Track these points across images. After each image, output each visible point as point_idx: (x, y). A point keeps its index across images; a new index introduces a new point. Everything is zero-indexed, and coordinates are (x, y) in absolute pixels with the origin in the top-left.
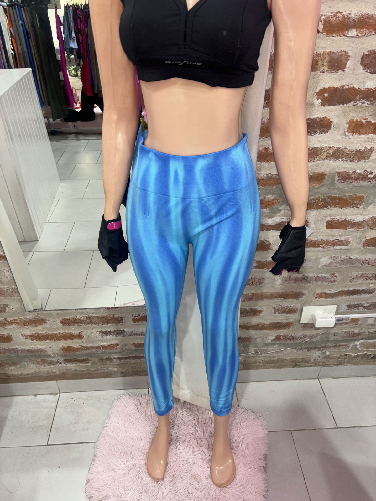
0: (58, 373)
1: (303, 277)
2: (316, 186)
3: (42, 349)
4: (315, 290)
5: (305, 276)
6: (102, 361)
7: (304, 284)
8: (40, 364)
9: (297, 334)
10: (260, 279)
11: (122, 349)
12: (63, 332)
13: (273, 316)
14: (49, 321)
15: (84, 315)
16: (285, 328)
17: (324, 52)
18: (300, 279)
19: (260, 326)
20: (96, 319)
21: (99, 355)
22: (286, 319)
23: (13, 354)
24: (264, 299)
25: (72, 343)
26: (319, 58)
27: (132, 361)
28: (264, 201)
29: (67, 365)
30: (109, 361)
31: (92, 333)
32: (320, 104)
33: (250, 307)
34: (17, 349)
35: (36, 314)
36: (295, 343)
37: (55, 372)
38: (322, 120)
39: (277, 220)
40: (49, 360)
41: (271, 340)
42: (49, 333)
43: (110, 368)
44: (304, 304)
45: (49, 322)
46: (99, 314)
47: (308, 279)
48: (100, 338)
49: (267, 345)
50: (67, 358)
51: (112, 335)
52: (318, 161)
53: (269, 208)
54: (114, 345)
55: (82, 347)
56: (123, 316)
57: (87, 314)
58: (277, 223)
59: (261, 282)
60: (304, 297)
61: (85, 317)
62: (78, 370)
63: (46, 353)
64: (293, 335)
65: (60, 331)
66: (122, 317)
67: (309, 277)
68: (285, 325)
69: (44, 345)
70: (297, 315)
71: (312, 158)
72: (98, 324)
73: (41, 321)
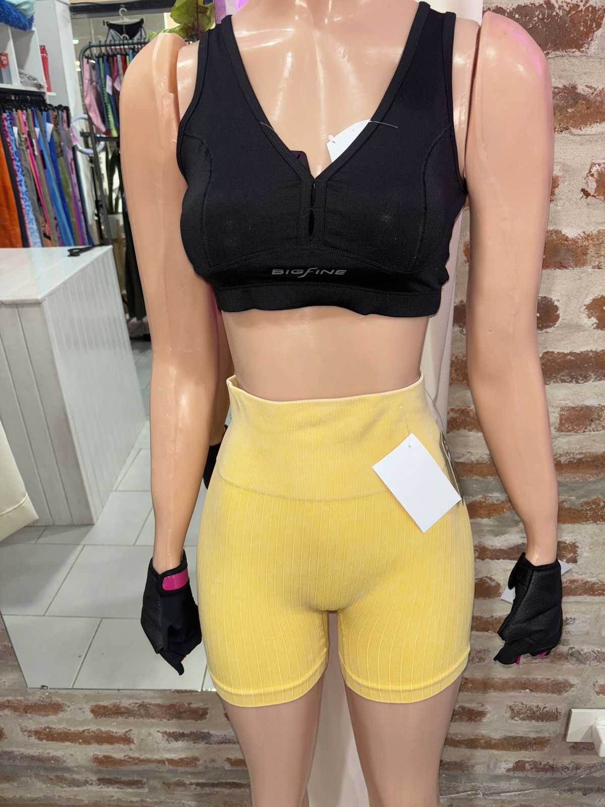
0: (86, 802)
1: (570, 651)
2: (592, 479)
3: (58, 757)
4: (596, 677)
5: (573, 649)
6: (169, 788)
7: (572, 665)
8: (53, 784)
9: (560, 761)
10: (480, 652)
11: (206, 767)
12: (96, 728)
13: (508, 724)
14: (69, 707)
15: (135, 701)
16: (534, 748)
17: (599, 231)
18: (563, 655)
19: (482, 741)
20: (157, 709)
21: (163, 775)
22: (536, 730)
23: (6, 761)
24: (490, 689)
25: (112, 751)
26: (590, 242)
27: (227, 791)
28: (484, 504)
29: (102, 789)
30: (182, 788)
31: (149, 734)
32: (595, 325)
33: (461, 704)
34: (12, 752)
35: (47, 694)
36: (556, 778)
37: (81, 800)
38: (599, 355)
39: (511, 540)
40: (71, 777)
41: (505, 770)
42: (70, 730)
43: (183, 801)
44: (573, 704)
45: (69, 709)
46: (162, 700)
47: (580, 656)
48: (165, 745)
49: (497, 778)
50: (102, 777)
51: (187, 741)
52: (594, 431)
53: (494, 517)
54: (190, 759)
55: (130, 758)
56: (206, 706)
57: (140, 699)
58: (512, 546)
59: (483, 657)
60: (574, 691)
61: (136, 703)
62: (124, 799)
63: (64, 764)
64: (551, 763)
65: (91, 728)
66: (204, 708)
67: (582, 653)
68: (534, 742)
69: (59, 750)
70: (560, 724)
71: (581, 426)
72: (161, 718)
73: (55, 706)
